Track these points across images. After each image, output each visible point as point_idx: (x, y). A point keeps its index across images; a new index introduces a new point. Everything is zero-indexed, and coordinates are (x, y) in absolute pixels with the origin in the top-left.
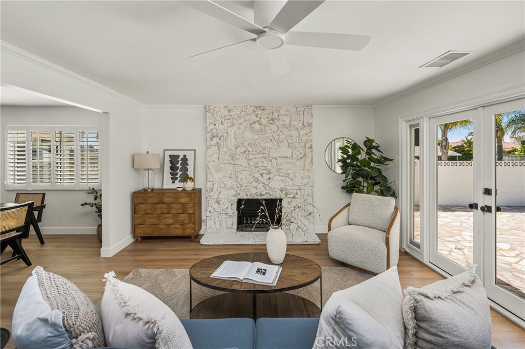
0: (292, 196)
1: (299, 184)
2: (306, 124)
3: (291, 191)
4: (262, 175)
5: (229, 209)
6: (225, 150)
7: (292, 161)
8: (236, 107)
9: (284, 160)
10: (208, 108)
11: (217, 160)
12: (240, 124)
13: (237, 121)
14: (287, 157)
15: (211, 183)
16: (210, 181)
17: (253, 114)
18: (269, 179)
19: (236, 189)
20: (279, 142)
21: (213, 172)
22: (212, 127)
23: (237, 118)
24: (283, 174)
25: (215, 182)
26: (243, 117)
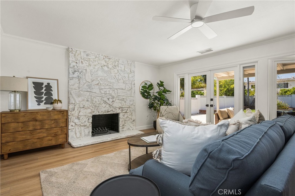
0: (125, 111)
1: (129, 104)
2: (132, 72)
3: (125, 108)
4: (108, 99)
5: (87, 122)
6: (84, 82)
7: (125, 91)
8: (92, 54)
9: (121, 91)
10: (70, 49)
11: (77, 88)
12: (95, 65)
13: (93, 63)
14: (123, 89)
15: (73, 105)
16: (72, 103)
17: (103, 60)
18: (113, 101)
19: (92, 108)
20: (118, 80)
21: (75, 97)
22: (75, 64)
23: (93, 61)
24: (121, 99)
25: (76, 104)
26: (97, 61)
